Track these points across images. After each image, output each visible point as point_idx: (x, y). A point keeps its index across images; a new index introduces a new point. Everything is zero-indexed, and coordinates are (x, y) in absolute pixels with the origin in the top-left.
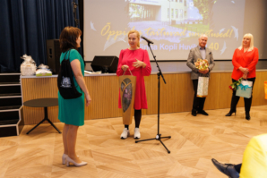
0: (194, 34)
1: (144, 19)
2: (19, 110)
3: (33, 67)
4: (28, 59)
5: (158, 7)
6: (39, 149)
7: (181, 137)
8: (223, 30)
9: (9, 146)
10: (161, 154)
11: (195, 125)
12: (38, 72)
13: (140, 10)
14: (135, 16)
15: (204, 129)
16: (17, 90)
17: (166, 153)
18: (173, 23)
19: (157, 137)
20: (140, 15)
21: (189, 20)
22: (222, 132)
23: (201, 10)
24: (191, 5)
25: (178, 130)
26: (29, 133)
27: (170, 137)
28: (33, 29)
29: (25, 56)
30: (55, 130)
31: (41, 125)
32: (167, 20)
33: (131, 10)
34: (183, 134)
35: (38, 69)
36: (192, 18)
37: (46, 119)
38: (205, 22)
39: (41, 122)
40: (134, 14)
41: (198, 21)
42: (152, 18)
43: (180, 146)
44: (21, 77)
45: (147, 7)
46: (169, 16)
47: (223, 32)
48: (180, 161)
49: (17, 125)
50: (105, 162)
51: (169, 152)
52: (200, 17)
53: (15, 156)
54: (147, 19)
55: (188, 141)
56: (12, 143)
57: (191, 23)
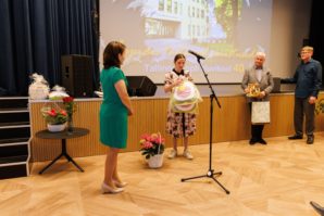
0: (218, 54)
1: (162, 37)
2: (28, 143)
3: (46, 89)
4: (39, 79)
5: (178, 24)
6: (61, 193)
7: (233, 172)
8: (248, 50)
9: (19, 191)
10: (220, 196)
11: (243, 158)
12: (52, 95)
13: (158, 26)
14: (152, 32)
15: (256, 162)
16: (25, 118)
17: (224, 193)
18: (195, 41)
19: (209, 174)
20: (158, 31)
21: (212, 39)
22: (279, 165)
23: (224, 27)
24: (214, 21)
25: (226, 164)
26: (41, 172)
27: (221, 173)
28: (42, 43)
29: (35, 75)
30: (75, 168)
31: (58, 161)
32: (188, 38)
33: (147, 25)
34: (233, 168)
35: (51, 91)
36: (215, 36)
37: (64, 154)
38: (229, 40)
39: (58, 158)
40: (151, 30)
41: (222, 40)
42: (171, 36)
43: (237, 184)
44: (30, 101)
45: (166, 23)
46: (189, 34)
47: (249, 53)
48: (246, 204)
49: (27, 163)
50: (152, 208)
51: (228, 193)
52: (223, 35)
53: (31, 204)
54: (165, 37)
55: (244, 178)
56: (22, 187)
57: (214, 42)
